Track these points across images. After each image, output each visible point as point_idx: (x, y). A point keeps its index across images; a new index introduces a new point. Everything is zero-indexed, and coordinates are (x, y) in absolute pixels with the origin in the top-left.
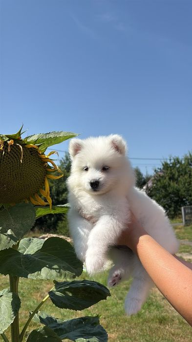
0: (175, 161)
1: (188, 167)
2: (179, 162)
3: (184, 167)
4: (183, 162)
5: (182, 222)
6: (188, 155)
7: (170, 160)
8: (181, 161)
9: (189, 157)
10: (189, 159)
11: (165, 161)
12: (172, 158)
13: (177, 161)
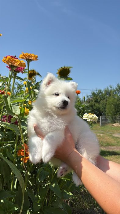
0: (99, 92)
1: (106, 96)
2: (101, 92)
3: (103, 95)
4: (103, 93)
5: (100, 125)
6: (106, 88)
7: (96, 91)
8: (103, 92)
9: (107, 90)
10: (106, 91)
11: (93, 91)
12: (97, 90)
13: (100, 92)
